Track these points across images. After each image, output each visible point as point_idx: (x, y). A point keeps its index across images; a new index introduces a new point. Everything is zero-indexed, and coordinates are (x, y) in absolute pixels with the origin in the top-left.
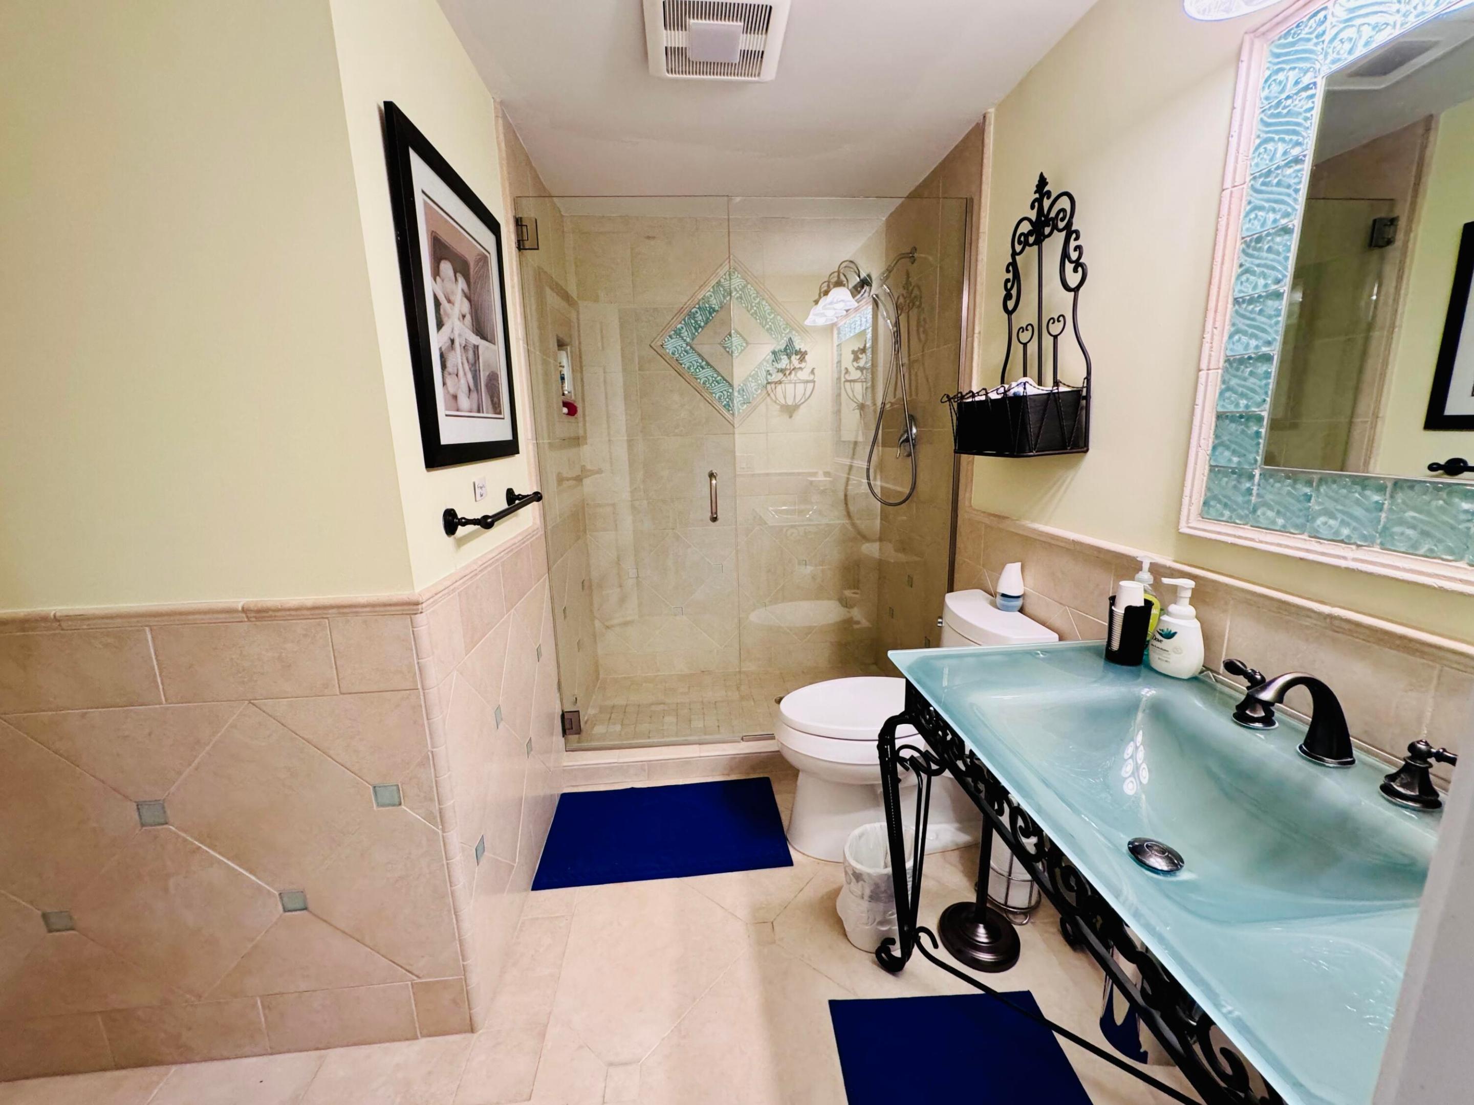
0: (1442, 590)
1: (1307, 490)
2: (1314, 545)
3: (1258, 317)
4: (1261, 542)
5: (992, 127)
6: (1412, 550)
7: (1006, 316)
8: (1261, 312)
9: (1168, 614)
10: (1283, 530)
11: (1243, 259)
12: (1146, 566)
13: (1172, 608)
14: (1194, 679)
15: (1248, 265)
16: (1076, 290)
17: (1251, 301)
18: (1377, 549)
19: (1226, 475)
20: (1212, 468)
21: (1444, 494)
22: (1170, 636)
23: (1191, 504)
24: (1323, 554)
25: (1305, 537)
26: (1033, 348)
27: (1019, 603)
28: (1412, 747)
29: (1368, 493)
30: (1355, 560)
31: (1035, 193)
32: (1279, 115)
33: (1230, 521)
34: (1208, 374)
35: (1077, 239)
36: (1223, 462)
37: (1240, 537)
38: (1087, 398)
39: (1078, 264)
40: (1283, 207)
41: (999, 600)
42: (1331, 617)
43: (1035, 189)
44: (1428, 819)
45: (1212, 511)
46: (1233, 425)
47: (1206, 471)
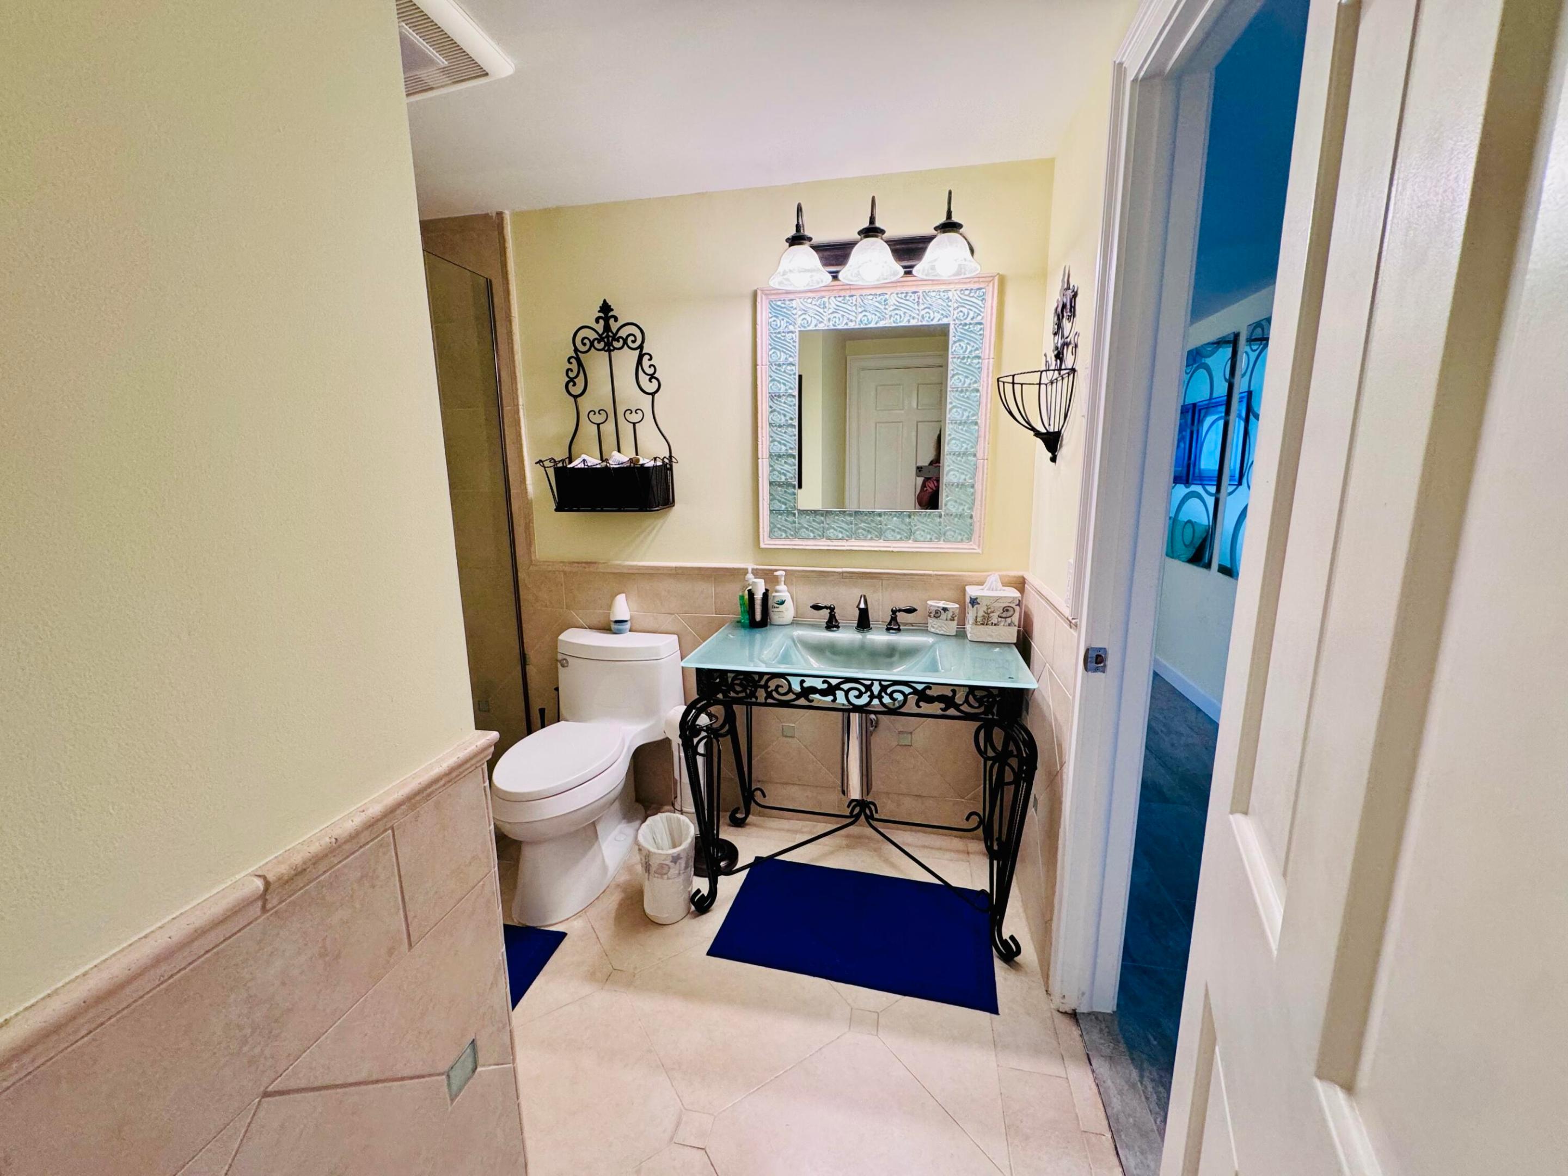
0: (880, 551)
1: (822, 518)
2: (829, 543)
3: (784, 435)
4: (806, 545)
5: (509, 227)
6: (865, 539)
7: (572, 399)
8: (785, 433)
9: (777, 591)
10: (814, 538)
11: (771, 404)
12: (750, 571)
13: (778, 588)
14: (792, 624)
15: (774, 408)
16: (653, 394)
17: (780, 426)
18: (853, 540)
19: (781, 514)
20: (771, 511)
21: (872, 515)
22: (782, 603)
23: (764, 532)
24: (835, 546)
25: (824, 540)
26: (608, 428)
27: (628, 626)
28: (892, 610)
29: (846, 517)
30: (848, 546)
31: (599, 312)
32: (779, 338)
33: (787, 538)
34: (762, 462)
35: (650, 359)
36: (777, 508)
37: (795, 545)
38: (671, 469)
39: (652, 377)
40: (790, 385)
41: (614, 626)
42: (843, 573)
43: (599, 309)
44: (900, 634)
45: (776, 534)
46: (779, 489)
47: (769, 513)
